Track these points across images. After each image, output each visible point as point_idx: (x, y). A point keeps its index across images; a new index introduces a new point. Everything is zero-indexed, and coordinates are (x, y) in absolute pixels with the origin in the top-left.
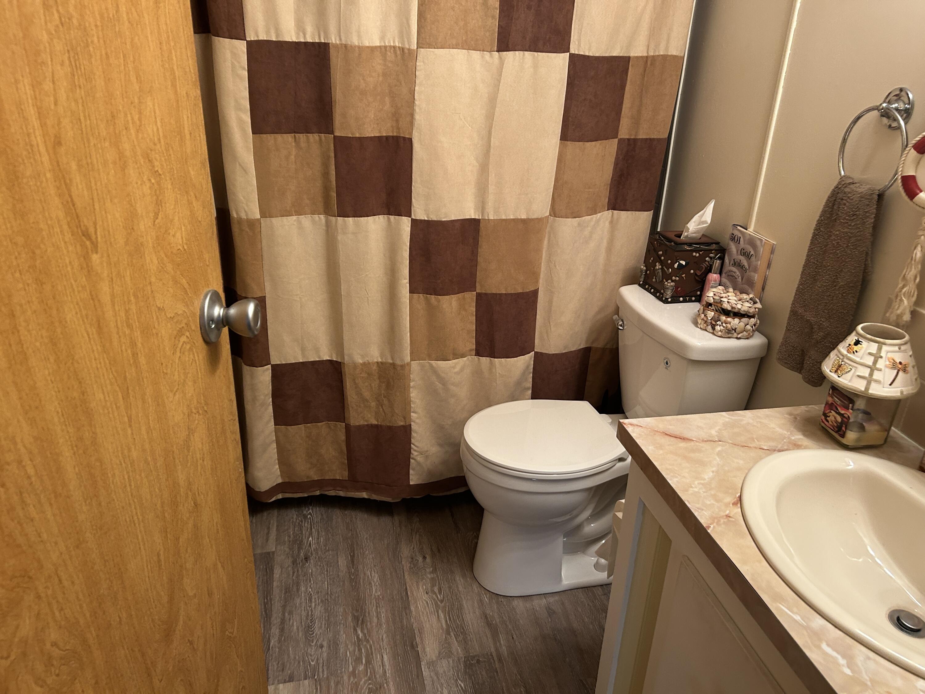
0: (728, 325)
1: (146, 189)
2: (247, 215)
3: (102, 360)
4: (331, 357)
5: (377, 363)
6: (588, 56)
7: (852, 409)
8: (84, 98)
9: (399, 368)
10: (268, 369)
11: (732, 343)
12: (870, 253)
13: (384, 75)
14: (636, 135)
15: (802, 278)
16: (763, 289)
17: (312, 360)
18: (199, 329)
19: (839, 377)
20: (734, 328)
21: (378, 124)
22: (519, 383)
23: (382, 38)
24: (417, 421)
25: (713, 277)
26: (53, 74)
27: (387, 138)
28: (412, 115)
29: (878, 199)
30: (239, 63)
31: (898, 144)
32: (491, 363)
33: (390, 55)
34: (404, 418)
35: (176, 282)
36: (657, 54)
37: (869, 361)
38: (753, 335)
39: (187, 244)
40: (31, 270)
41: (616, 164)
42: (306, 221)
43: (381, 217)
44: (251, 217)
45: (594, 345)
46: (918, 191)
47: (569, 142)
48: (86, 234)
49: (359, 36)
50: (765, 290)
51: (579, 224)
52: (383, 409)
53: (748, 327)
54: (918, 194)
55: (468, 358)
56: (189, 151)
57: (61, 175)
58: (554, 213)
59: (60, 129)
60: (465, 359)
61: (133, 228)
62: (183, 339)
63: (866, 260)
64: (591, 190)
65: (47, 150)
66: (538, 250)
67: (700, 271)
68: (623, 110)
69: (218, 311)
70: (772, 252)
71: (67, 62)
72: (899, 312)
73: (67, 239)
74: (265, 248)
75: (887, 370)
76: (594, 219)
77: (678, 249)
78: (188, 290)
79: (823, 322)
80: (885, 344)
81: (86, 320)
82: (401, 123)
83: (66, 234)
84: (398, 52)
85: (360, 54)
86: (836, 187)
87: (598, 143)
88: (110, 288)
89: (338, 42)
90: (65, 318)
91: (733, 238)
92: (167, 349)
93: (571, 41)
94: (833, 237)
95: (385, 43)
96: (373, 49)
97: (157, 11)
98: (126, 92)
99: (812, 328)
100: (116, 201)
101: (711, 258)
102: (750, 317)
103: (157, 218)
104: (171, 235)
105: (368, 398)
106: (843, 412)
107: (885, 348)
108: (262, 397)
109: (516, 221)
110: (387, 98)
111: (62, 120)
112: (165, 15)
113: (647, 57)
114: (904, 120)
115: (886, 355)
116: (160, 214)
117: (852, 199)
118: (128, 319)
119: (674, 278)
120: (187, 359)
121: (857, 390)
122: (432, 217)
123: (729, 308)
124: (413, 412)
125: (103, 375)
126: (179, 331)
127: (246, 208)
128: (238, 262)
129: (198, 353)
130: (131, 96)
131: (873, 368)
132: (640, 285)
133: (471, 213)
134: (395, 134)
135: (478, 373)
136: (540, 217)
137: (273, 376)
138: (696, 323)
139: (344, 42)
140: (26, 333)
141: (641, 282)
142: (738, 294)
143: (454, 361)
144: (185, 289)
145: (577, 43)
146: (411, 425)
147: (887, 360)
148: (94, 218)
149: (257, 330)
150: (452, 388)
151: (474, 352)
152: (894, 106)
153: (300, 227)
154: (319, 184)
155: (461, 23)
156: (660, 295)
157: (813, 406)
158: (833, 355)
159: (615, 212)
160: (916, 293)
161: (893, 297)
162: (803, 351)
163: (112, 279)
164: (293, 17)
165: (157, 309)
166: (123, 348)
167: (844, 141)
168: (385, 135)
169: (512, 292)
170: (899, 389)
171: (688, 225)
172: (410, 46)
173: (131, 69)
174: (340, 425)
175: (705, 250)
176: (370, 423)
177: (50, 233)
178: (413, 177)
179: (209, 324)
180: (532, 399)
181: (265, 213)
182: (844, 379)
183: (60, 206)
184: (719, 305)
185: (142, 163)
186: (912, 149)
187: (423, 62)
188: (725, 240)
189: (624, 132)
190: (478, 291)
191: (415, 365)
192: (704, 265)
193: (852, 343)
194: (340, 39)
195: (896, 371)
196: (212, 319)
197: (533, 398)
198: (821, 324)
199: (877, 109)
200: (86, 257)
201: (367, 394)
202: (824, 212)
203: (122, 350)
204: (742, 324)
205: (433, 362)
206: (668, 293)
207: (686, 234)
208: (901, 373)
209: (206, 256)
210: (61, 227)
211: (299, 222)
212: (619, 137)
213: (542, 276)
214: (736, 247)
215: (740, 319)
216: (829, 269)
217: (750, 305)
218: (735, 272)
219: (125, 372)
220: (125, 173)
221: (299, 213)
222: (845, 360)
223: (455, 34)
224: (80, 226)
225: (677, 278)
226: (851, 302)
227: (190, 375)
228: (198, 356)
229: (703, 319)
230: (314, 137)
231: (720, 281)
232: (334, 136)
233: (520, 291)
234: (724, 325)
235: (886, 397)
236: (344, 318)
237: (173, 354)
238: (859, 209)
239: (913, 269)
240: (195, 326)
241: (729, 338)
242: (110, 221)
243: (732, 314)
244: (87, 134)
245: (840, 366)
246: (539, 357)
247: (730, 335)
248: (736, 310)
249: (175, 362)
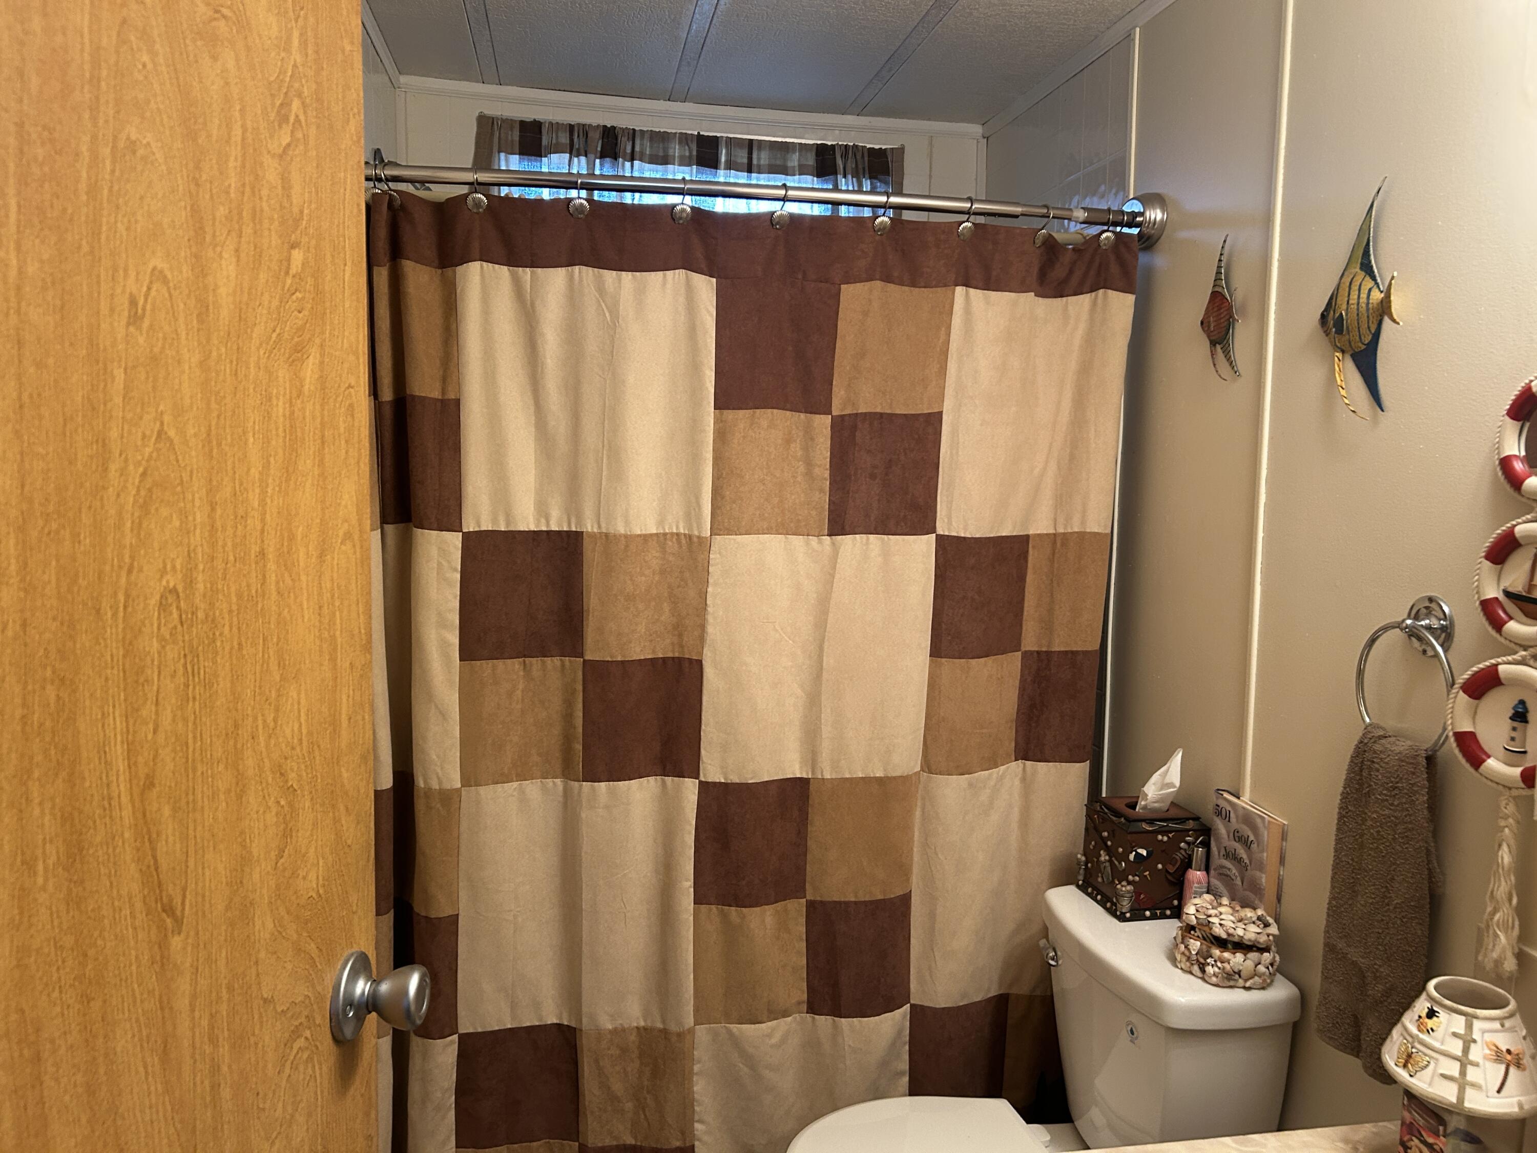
0: (1226, 965)
1: (271, 818)
2: (440, 783)
3: (160, 1107)
4: (561, 1018)
5: (637, 1028)
6: (964, 538)
7: (1444, 1136)
8: (197, 713)
9: (674, 1039)
10: (452, 1042)
11: (1236, 997)
12: (1433, 850)
13: (662, 572)
14: (1049, 646)
15: (1333, 887)
16: (1279, 900)
17: (528, 1024)
18: (328, 1020)
19: (1411, 1076)
20: (1236, 970)
21: (651, 641)
22: (884, 1064)
23: (661, 523)
24: (706, 1138)
25: (1196, 876)
26: (158, 691)
27: (664, 660)
28: (703, 627)
29: (1428, 764)
30: (449, 562)
31: (1441, 683)
32: (835, 1026)
33: (671, 545)
34: (683, 1133)
35: (299, 950)
36: (1070, 531)
37: (1456, 1047)
38: (1272, 981)
39: (324, 886)
40: (77, 983)
41: (1022, 689)
42: (533, 788)
43: (652, 779)
44: (447, 786)
45: (1014, 991)
46: (1484, 757)
47: (944, 660)
48: (169, 910)
49: (627, 523)
50: (1283, 901)
51: (971, 785)
52: (645, 1115)
53: (1261, 969)
54: (1484, 761)
55: (795, 1018)
56: (343, 745)
57: (145, 830)
58: (928, 766)
59: (155, 764)
60: (789, 1019)
61: (241, 882)
62: (301, 1042)
63: (1429, 862)
64: (985, 731)
65: (132, 800)
66: (907, 828)
67: (1174, 866)
68: (1026, 609)
69: (362, 987)
70: (1284, 836)
71: (181, 671)
72: (1495, 955)
73: (138, 923)
74: (464, 837)
75: (1490, 1066)
76: (995, 776)
77: (1130, 830)
78: (317, 960)
79: (1380, 966)
80: (1477, 1017)
81: (145, 1045)
82: (685, 639)
83: (138, 915)
84: (684, 541)
85: (627, 546)
86: (1361, 742)
87: (989, 661)
88: (191, 985)
89: (595, 530)
90: (114, 1049)
91: (1219, 812)
92: (270, 1066)
93: (938, 518)
94: (1369, 823)
95: (664, 529)
96: (646, 538)
97: (322, 566)
98: (260, 688)
99: (1364, 977)
100: (221, 846)
101: (1188, 843)
102: (1262, 950)
103: (282, 857)
104: (301, 877)
105: (619, 1094)
106: (1430, 1140)
107: (1477, 1025)
108: (439, 1094)
109: (867, 780)
110: (665, 604)
111: (160, 751)
112: (332, 568)
113: (1054, 534)
114: (1442, 646)
115: (1483, 1036)
116: (286, 851)
117: (1387, 763)
118: (213, 1028)
119: (1130, 877)
120: (301, 1077)
121: (1445, 1101)
122: (731, 777)
123: (1224, 936)
124: (698, 1121)
125: (159, 1132)
126: (292, 1031)
127: (439, 770)
128: (419, 859)
129: (320, 1064)
130: (267, 691)
131: (1464, 1062)
132: (1078, 887)
133: (795, 770)
134: (677, 655)
135: (811, 1044)
136: (905, 774)
137: (460, 1056)
138: (1173, 961)
139: (604, 530)
140: (53, 1084)
141: (1080, 882)
142: (1238, 908)
143: (769, 1024)
144: (312, 958)
145: (946, 520)
146: (693, 1146)
147: (1485, 1047)
148: (184, 881)
149: (420, 1018)
150: (767, 1073)
151: (805, 1007)
152: (1423, 623)
153: (523, 799)
154: (557, 731)
155: (776, 500)
156: (1111, 907)
157: (1385, 1124)
158: (1396, 1033)
159: (1028, 763)
160: (1517, 923)
161: (1483, 926)
162: (1356, 1017)
163: (197, 969)
164: (533, 499)
165: (262, 1002)
166: (198, 1079)
167: (1360, 673)
168: (661, 656)
169: (867, 899)
170: (1515, 1100)
171: (1145, 789)
172: (700, 532)
173: (271, 653)
174: (570, 1146)
175: (1177, 831)
176: (621, 1142)
177: (115, 919)
178: (703, 717)
179: (344, 1010)
180: (910, 1095)
181: (469, 779)
182: (1420, 1080)
183: (137, 875)
184: (1206, 929)
185: (270, 780)
186: (1461, 692)
187: (720, 553)
188: (1208, 813)
189: (1030, 642)
190: (808, 898)
191: (702, 1032)
192: (1179, 856)
193: (1424, 1014)
194: (599, 527)
195: (1503, 1068)
196: (350, 1002)
197: (912, 1093)
198: (1377, 970)
199: (1398, 627)
200: (163, 944)
201: (618, 1087)
202: (1348, 782)
203: (194, 1084)
204: (1250, 964)
205: (735, 1028)
206: (1124, 903)
207: (1143, 803)
208: (1513, 1070)
209: (353, 898)
210: (132, 906)
211: (522, 791)
212: (1023, 649)
213: (916, 870)
214: (1226, 827)
215: (1245, 955)
216: (1372, 876)
217: (1259, 930)
218: (1229, 869)
219: (195, 1119)
220: (241, 803)
221: (522, 777)
222: (1417, 1045)
223: (766, 515)
224: (161, 898)
225: (1137, 878)
226: (1419, 932)
227: (302, 1105)
228: (321, 1069)
229: (1183, 953)
230: (553, 663)
231: (1209, 883)
232: (584, 661)
233: (880, 897)
234: (1219, 964)
235: (1496, 1114)
236: (585, 949)
237: (279, 1073)
238: (1401, 779)
239: (1503, 883)
240: (322, 1020)
241: (1231, 987)
242: (207, 879)
243: (1230, 946)
244: (194, 760)
245: (1409, 1056)
246: (919, 1014)
247: (1232, 983)
248: (1236, 939)
249: (280, 1086)
